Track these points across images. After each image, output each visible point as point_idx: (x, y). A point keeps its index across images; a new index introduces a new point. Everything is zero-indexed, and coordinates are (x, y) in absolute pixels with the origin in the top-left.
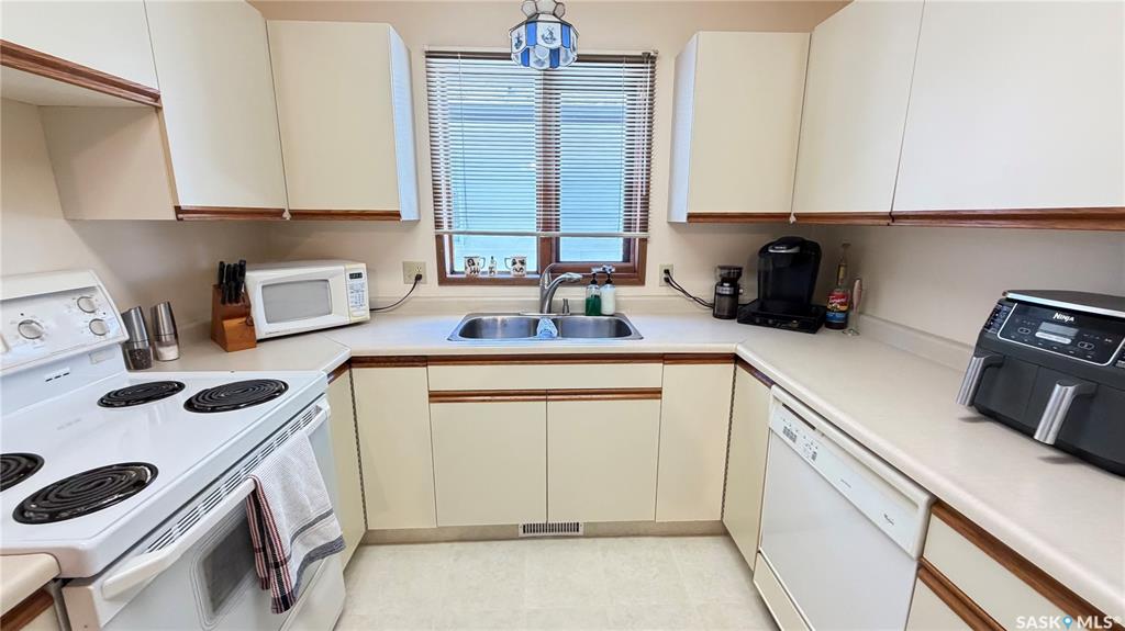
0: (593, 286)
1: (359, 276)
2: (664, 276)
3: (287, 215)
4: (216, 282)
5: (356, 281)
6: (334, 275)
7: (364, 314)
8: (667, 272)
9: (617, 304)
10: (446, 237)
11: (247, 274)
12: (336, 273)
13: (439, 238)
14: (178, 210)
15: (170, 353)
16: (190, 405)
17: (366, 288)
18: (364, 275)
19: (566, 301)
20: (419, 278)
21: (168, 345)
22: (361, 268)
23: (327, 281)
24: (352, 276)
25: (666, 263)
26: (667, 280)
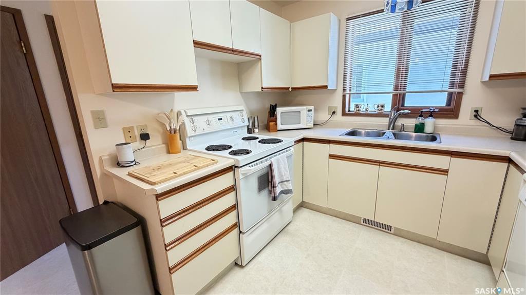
0: (421, 118)
1: (311, 110)
2: (475, 113)
3: (290, 89)
4: (269, 111)
5: (310, 112)
6: (302, 110)
7: (311, 125)
8: (476, 111)
9: (435, 128)
10: (347, 96)
11: (277, 108)
12: (303, 109)
13: (344, 96)
14: (262, 88)
15: (256, 131)
16: (259, 142)
17: (313, 116)
18: (313, 110)
19: (403, 125)
20: (334, 113)
21: (256, 128)
22: (312, 108)
23: (300, 112)
24: (309, 111)
25: (477, 107)
26: (475, 116)
